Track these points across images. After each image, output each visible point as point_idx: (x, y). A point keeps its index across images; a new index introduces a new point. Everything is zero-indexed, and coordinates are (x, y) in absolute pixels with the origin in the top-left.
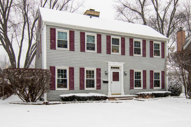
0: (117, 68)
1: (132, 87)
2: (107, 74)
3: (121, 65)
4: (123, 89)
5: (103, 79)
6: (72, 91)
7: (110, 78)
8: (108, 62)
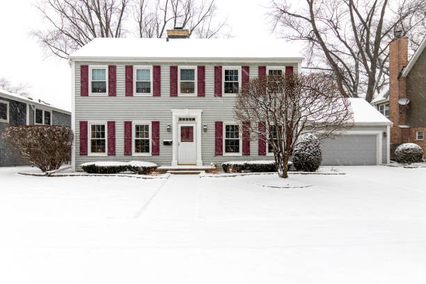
0: (190, 119)
1: (218, 152)
2: (169, 130)
3: (196, 113)
4: (200, 156)
5: (164, 137)
6: (112, 157)
7: (176, 136)
8: (173, 110)
